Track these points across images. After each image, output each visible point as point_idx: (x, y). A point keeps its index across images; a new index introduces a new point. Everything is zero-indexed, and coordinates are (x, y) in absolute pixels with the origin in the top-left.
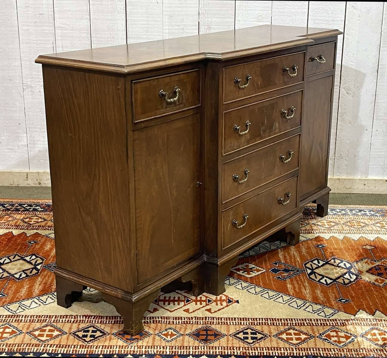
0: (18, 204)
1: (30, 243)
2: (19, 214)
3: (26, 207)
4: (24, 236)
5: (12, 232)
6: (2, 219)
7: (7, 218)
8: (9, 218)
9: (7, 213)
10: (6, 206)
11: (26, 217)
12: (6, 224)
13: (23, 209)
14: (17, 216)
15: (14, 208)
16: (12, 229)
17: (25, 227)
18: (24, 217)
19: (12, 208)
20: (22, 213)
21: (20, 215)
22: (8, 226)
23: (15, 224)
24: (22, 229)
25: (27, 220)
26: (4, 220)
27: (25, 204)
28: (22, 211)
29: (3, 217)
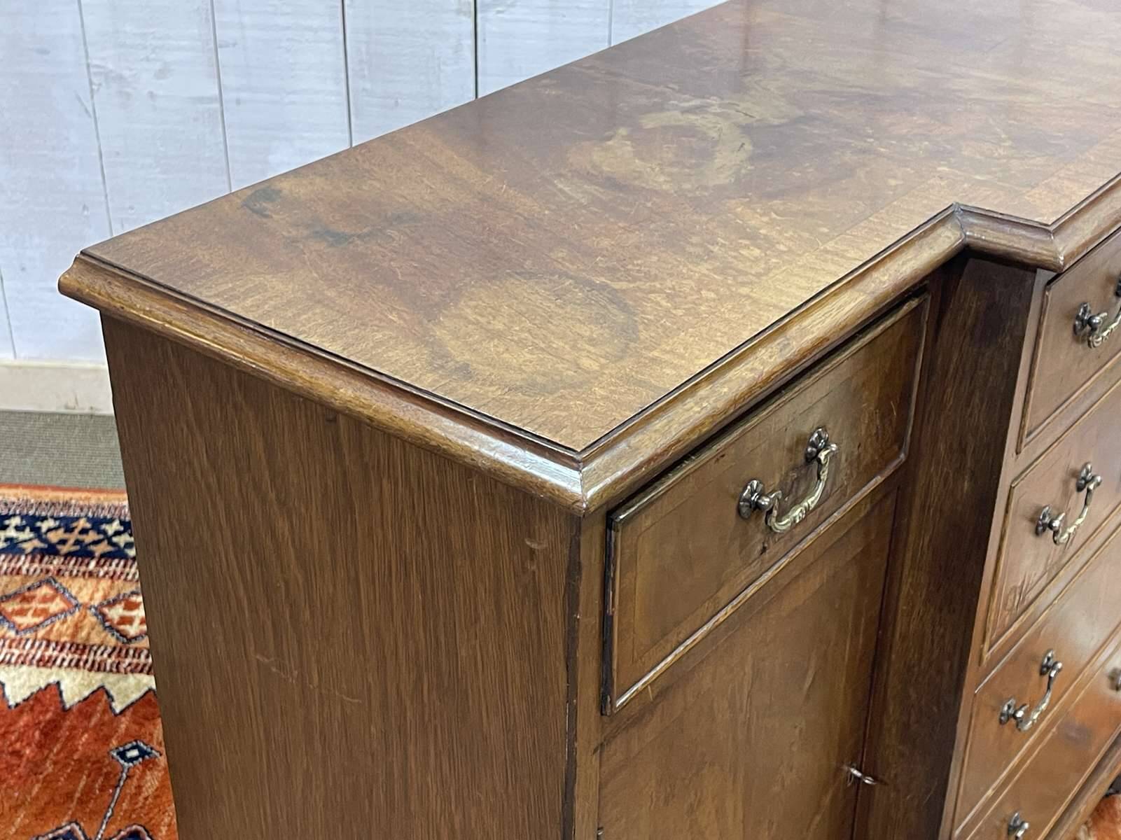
0: (89, 520)
1: (122, 755)
2: (91, 574)
3: (117, 533)
4: (104, 712)
5: (58, 683)
6: (26, 606)
7: (45, 600)
8: (52, 599)
9: (48, 571)
10: (44, 526)
11: (113, 596)
12: (41, 633)
13: (103, 548)
14: (81, 589)
15: (72, 538)
16: (60, 666)
17: (110, 656)
18: (105, 597)
19: (63, 542)
20: (101, 574)
21: (91, 583)
22: (48, 646)
23: (74, 635)
24: (99, 670)
25: (116, 613)
26: (36, 614)
27: (110, 521)
28: (102, 556)
29: (32, 593)
